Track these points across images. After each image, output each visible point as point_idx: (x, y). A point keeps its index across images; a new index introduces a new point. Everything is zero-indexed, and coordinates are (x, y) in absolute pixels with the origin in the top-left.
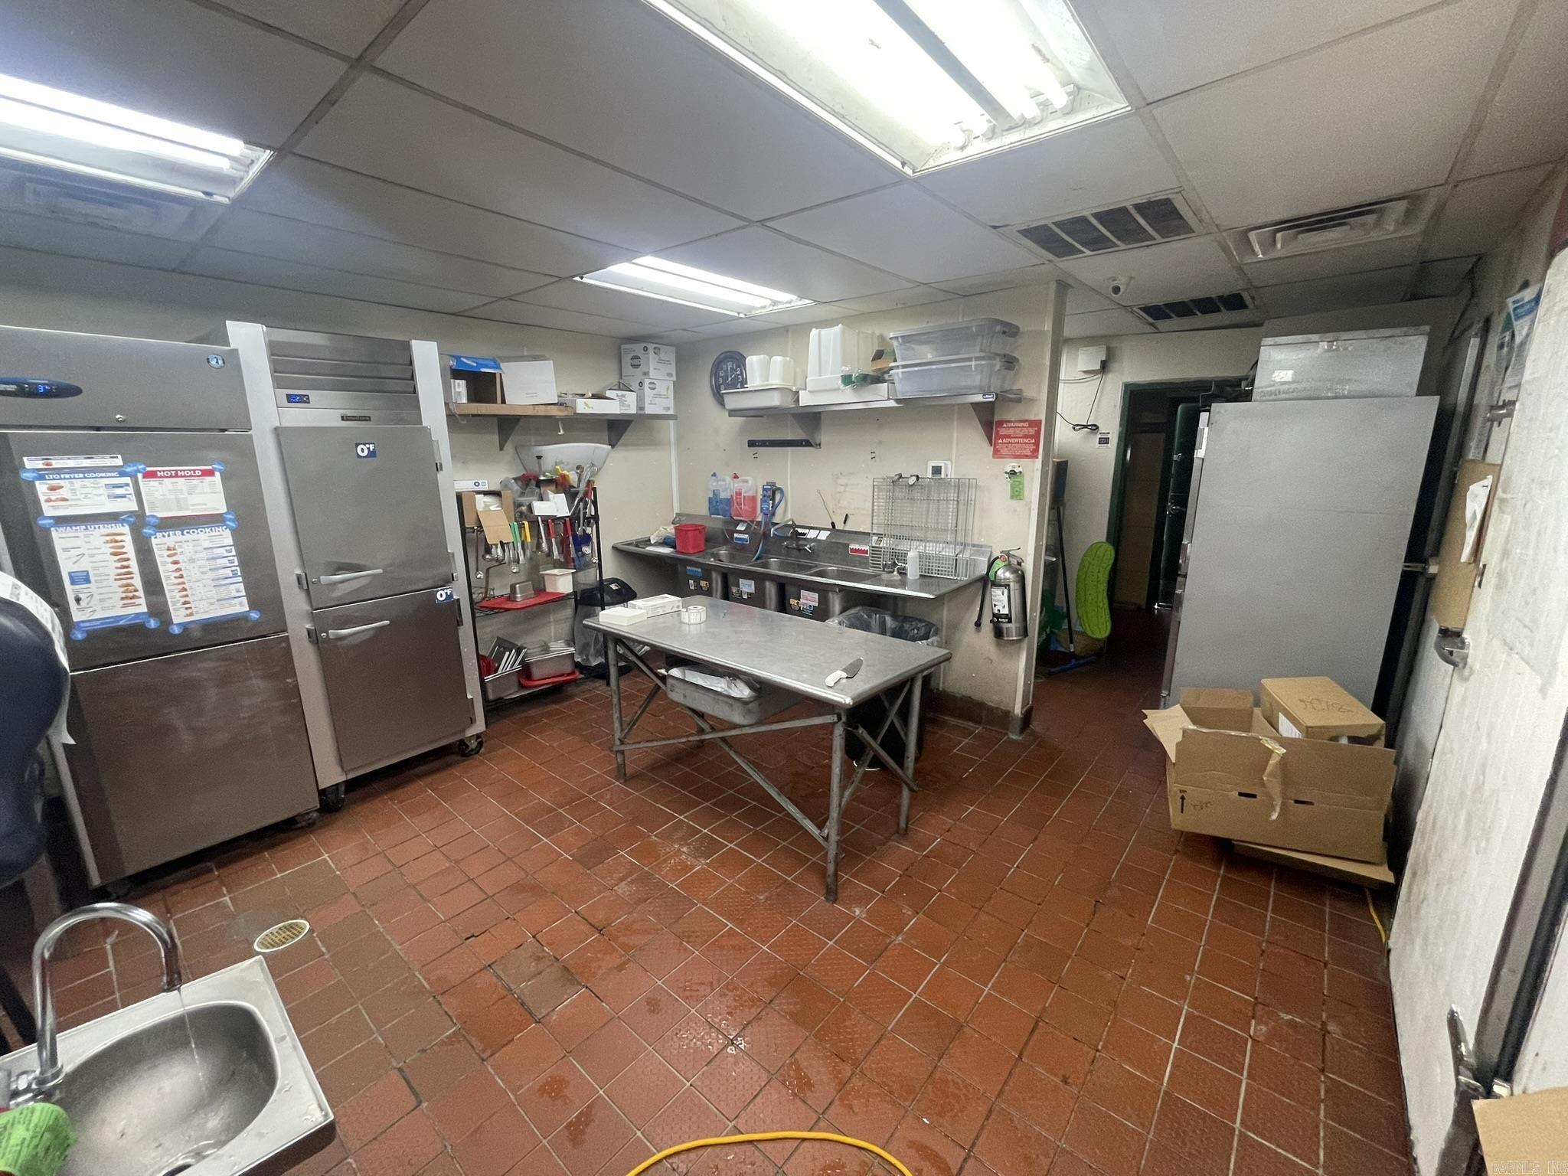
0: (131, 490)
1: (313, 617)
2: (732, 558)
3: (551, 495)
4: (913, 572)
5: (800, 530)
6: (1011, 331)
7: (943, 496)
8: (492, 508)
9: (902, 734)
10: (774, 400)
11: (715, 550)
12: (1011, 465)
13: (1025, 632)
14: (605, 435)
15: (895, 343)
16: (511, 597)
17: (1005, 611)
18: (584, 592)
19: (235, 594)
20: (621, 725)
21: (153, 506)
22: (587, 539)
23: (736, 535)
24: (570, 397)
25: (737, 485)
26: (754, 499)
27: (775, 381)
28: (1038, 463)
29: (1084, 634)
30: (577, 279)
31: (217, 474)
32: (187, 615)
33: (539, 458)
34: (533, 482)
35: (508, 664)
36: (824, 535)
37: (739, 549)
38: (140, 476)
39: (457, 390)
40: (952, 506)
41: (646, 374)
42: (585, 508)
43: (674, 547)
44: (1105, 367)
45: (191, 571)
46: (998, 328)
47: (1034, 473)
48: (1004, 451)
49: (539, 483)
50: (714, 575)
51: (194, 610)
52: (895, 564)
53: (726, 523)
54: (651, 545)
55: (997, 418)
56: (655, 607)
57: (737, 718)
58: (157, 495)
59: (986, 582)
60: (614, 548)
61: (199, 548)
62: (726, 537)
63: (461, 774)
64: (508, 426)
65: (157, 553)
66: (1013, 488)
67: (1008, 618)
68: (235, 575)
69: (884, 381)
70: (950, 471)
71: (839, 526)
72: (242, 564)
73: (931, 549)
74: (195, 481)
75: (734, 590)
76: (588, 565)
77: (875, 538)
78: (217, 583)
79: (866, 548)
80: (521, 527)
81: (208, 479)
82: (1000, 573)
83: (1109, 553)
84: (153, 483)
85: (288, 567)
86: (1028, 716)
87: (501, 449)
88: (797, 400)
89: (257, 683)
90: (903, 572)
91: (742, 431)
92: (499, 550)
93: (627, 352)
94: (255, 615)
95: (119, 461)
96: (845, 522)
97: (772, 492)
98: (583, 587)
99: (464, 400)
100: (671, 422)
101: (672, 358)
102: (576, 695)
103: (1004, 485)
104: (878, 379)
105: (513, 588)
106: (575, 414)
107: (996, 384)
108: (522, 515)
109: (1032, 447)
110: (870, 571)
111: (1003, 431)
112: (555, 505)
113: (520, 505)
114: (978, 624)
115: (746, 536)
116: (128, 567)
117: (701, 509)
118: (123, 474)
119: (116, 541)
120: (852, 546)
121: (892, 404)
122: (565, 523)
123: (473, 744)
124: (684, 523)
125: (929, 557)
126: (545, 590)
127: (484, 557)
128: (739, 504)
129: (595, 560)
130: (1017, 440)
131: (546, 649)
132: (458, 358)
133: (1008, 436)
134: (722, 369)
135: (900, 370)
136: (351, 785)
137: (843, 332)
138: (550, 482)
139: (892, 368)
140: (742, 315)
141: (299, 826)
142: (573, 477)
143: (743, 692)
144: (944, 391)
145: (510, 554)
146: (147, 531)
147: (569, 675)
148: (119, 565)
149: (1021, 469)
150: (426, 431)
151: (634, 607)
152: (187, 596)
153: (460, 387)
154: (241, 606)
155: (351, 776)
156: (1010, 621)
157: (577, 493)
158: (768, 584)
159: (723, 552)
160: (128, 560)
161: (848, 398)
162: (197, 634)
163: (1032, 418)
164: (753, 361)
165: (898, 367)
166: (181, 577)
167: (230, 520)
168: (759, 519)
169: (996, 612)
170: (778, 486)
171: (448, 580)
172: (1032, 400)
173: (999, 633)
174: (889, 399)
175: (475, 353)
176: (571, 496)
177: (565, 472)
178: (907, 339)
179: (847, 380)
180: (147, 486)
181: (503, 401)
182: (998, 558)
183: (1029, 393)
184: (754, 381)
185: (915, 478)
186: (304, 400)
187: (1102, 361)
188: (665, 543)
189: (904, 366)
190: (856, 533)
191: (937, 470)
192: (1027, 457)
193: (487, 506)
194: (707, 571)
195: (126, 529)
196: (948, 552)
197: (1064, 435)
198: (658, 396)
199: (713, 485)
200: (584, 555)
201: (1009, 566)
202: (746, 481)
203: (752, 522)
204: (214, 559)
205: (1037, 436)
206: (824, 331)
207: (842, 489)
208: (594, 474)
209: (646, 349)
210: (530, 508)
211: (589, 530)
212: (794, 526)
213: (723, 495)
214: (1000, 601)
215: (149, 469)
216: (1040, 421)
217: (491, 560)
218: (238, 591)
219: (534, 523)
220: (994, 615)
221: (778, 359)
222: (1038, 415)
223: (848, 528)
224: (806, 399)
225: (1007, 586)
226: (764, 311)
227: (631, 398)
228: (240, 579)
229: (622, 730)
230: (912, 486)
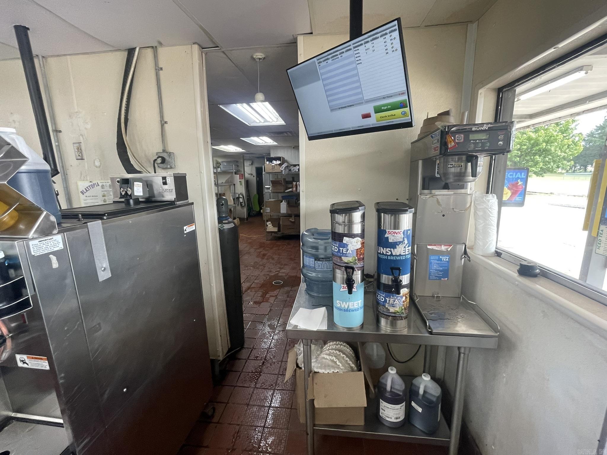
6: (237, 162)
12: (240, 180)
13: (245, 204)
15: (220, 162)
28: (243, 180)
29: (255, 211)
44: (252, 164)
47: (243, 181)
59: (239, 198)
66: (241, 184)
67: (242, 202)
83: (257, 196)
86: (247, 219)
109: (242, 177)
114: (238, 205)
144: (229, 170)
169: (240, 202)
172: (241, 171)
173: (241, 205)
174: (220, 171)
178: (222, 162)
183: (241, 170)
197: (247, 175)
201: (241, 195)
214: (241, 200)
216: (243, 174)
225: (242, 198)
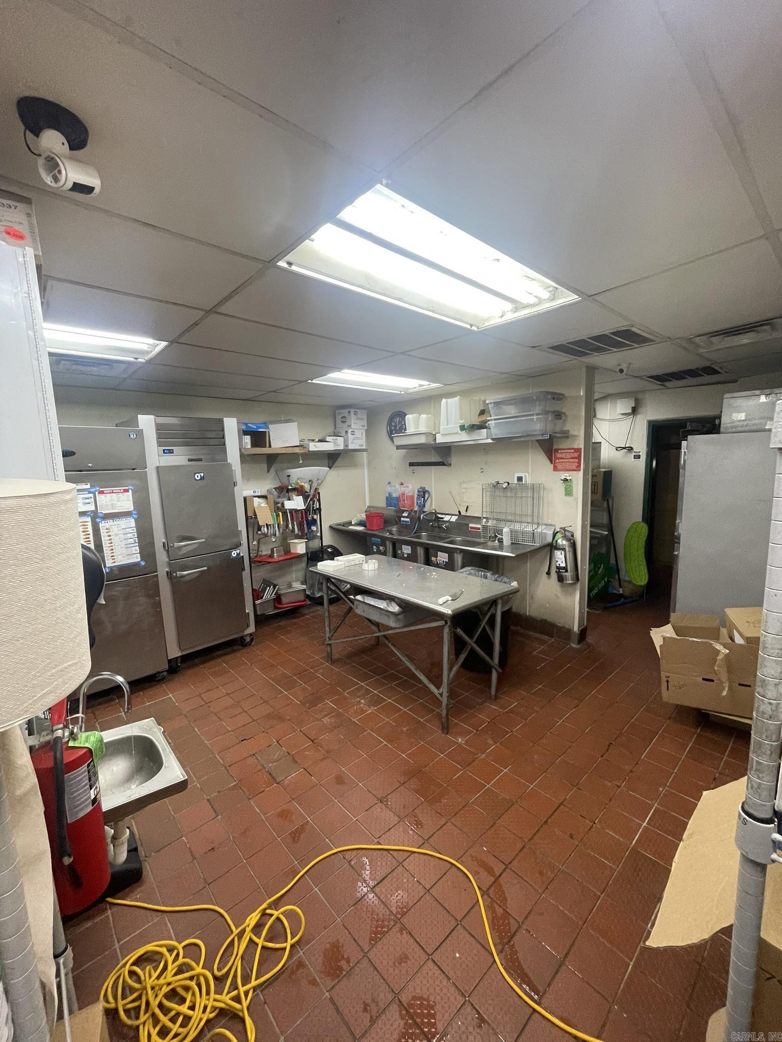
0: (92, 500)
1: (169, 565)
2: (400, 533)
3: (295, 497)
4: (507, 541)
5: (440, 516)
6: (558, 397)
7: (524, 494)
8: (262, 505)
9: (492, 637)
10: (422, 440)
11: (389, 528)
12: (565, 475)
13: (577, 578)
14: (326, 462)
15: (490, 406)
16: (271, 556)
17: (563, 565)
18: (312, 553)
19: (134, 552)
20: (330, 629)
21: (101, 506)
22: (314, 522)
23: (402, 519)
24: (306, 442)
25: (402, 489)
26: (412, 497)
27: (423, 429)
28: (581, 473)
29: (630, 582)
30: (310, 381)
31: (130, 491)
32: (113, 563)
33: (289, 476)
34: (285, 490)
35: (269, 594)
36: (454, 519)
37: (404, 528)
38: (97, 493)
39: (246, 441)
40: (530, 500)
41: (349, 426)
42: (313, 504)
43: (365, 526)
44: (634, 411)
45: (116, 540)
46: (549, 397)
47: (578, 479)
48: (560, 466)
49: (288, 491)
50: (388, 543)
51: (116, 560)
52: (496, 535)
53: (396, 511)
54: (352, 525)
55: (555, 447)
56: (349, 561)
57: (392, 624)
58: (103, 502)
59: (552, 547)
60: (331, 527)
61: (119, 529)
62: (397, 520)
63: (241, 656)
64: (272, 459)
65: (101, 531)
66: (566, 490)
67: (566, 569)
68: (135, 542)
69: (485, 427)
70: (528, 479)
71: (463, 513)
72: (138, 537)
73: (517, 527)
74: (120, 495)
75: (399, 552)
76: (314, 537)
77: (485, 520)
78: (127, 546)
79: (479, 526)
80: (278, 516)
81: (127, 493)
82: (559, 541)
83: (644, 529)
84: (102, 496)
85: (159, 539)
86: (583, 633)
87: (268, 472)
88: (435, 440)
89: (143, 600)
90: (501, 541)
91: (405, 457)
92: (266, 529)
93: (339, 413)
94: (143, 563)
95: (88, 486)
96: (466, 511)
97: (423, 493)
98: (312, 550)
99: (249, 446)
100: (365, 453)
101: (365, 417)
102: (306, 614)
103: (560, 488)
104: (482, 426)
105: (272, 550)
106: (309, 451)
107: (550, 428)
108: (278, 509)
109: (577, 464)
110: (482, 540)
111: (559, 455)
112: (296, 503)
113: (278, 503)
114: (548, 573)
115: (408, 520)
116: (89, 538)
117: (383, 504)
118: (90, 493)
119: (85, 525)
120: (471, 525)
121: (490, 441)
122: (302, 513)
123: (248, 639)
124: (372, 512)
125: (516, 532)
126: (290, 552)
127: (257, 533)
128: (404, 500)
129: (319, 534)
130: (567, 460)
131: (290, 586)
132: (246, 424)
133: (563, 458)
134: (393, 421)
135: (493, 422)
136: (185, 658)
137: (460, 399)
138: (294, 490)
139: (489, 421)
140: (403, 393)
141: (157, 679)
142: (307, 487)
143: (395, 608)
144: (518, 433)
145: (271, 531)
146: (98, 520)
147: (302, 601)
148: (85, 537)
149: (570, 478)
150: (229, 465)
151: (338, 560)
152: (113, 553)
153: (247, 439)
154: (137, 558)
155: (184, 653)
156: (567, 571)
157: (309, 495)
158: (419, 548)
159: (394, 529)
160: (89, 534)
161: (464, 437)
162: (116, 572)
163: (576, 447)
164: (409, 418)
165: (491, 420)
166: (111, 543)
167: (135, 514)
168: (416, 509)
169: (558, 565)
170: (426, 489)
171: (238, 546)
172: (575, 437)
173: (561, 579)
174: (487, 438)
175: (255, 421)
176: (306, 498)
177: (303, 484)
178: (497, 404)
179: (462, 428)
180: (100, 498)
181: (270, 446)
182: (558, 532)
183: (572, 432)
184: (410, 429)
185: (506, 484)
186: (171, 452)
187: (632, 407)
188: (360, 524)
189: (495, 420)
190: (473, 517)
191: (520, 479)
192: (574, 470)
193: (259, 504)
194: (384, 540)
195: (89, 519)
196: (529, 529)
197: (610, 454)
198: (358, 438)
199: (389, 489)
200: (312, 531)
201: (565, 537)
202: (408, 487)
203: (412, 511)
204: (127, 534)
205: (579, 458)
206: (449, 400)
207: (464, 490)
208: (319, 485)
209: (349, 412)
210: (283, 504)
211: (315, 517)
212: (436, 513)
213: (394, 495)
214: (560, 558)
215: (101, 489)
216: (581, 449)
217: (261, 534)
218: (136, 551)
219: (285, 513)
220: (557, 568)
221: (424, 416)
222: (578, 445)
223: (468, 514)
224: (440, 439)
225: (564, 549)
226: (414, 390)
227: (340, 440)
228: (137, 544)
229: (330, 632)
230: (504, 488)
